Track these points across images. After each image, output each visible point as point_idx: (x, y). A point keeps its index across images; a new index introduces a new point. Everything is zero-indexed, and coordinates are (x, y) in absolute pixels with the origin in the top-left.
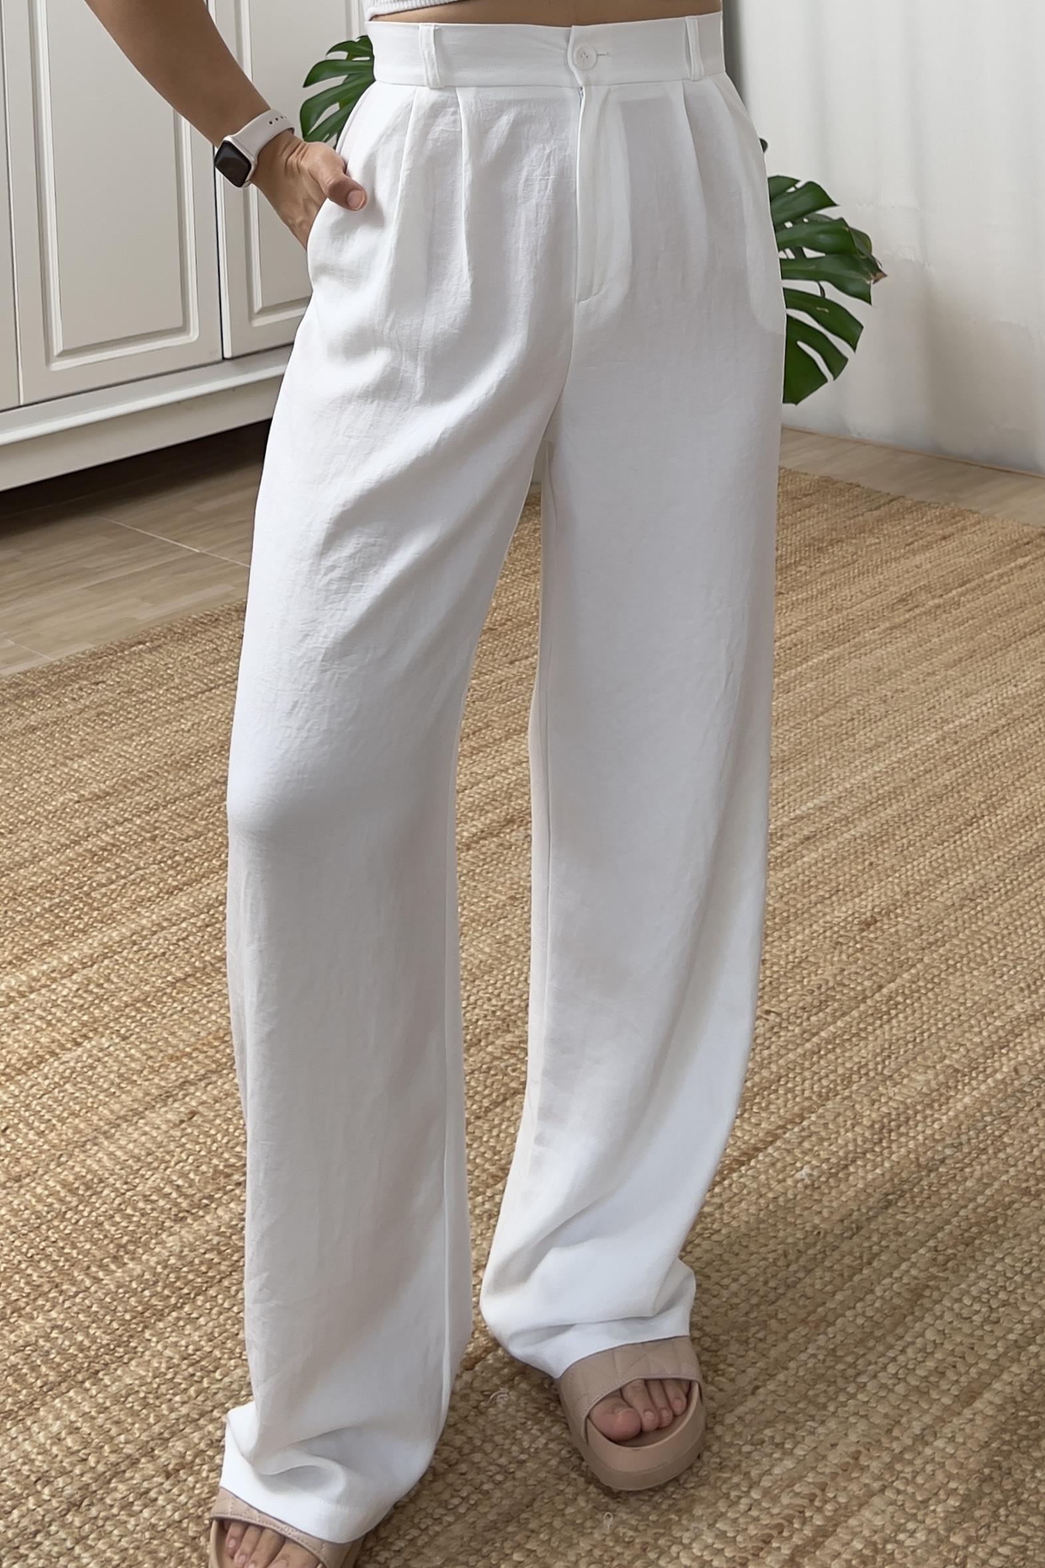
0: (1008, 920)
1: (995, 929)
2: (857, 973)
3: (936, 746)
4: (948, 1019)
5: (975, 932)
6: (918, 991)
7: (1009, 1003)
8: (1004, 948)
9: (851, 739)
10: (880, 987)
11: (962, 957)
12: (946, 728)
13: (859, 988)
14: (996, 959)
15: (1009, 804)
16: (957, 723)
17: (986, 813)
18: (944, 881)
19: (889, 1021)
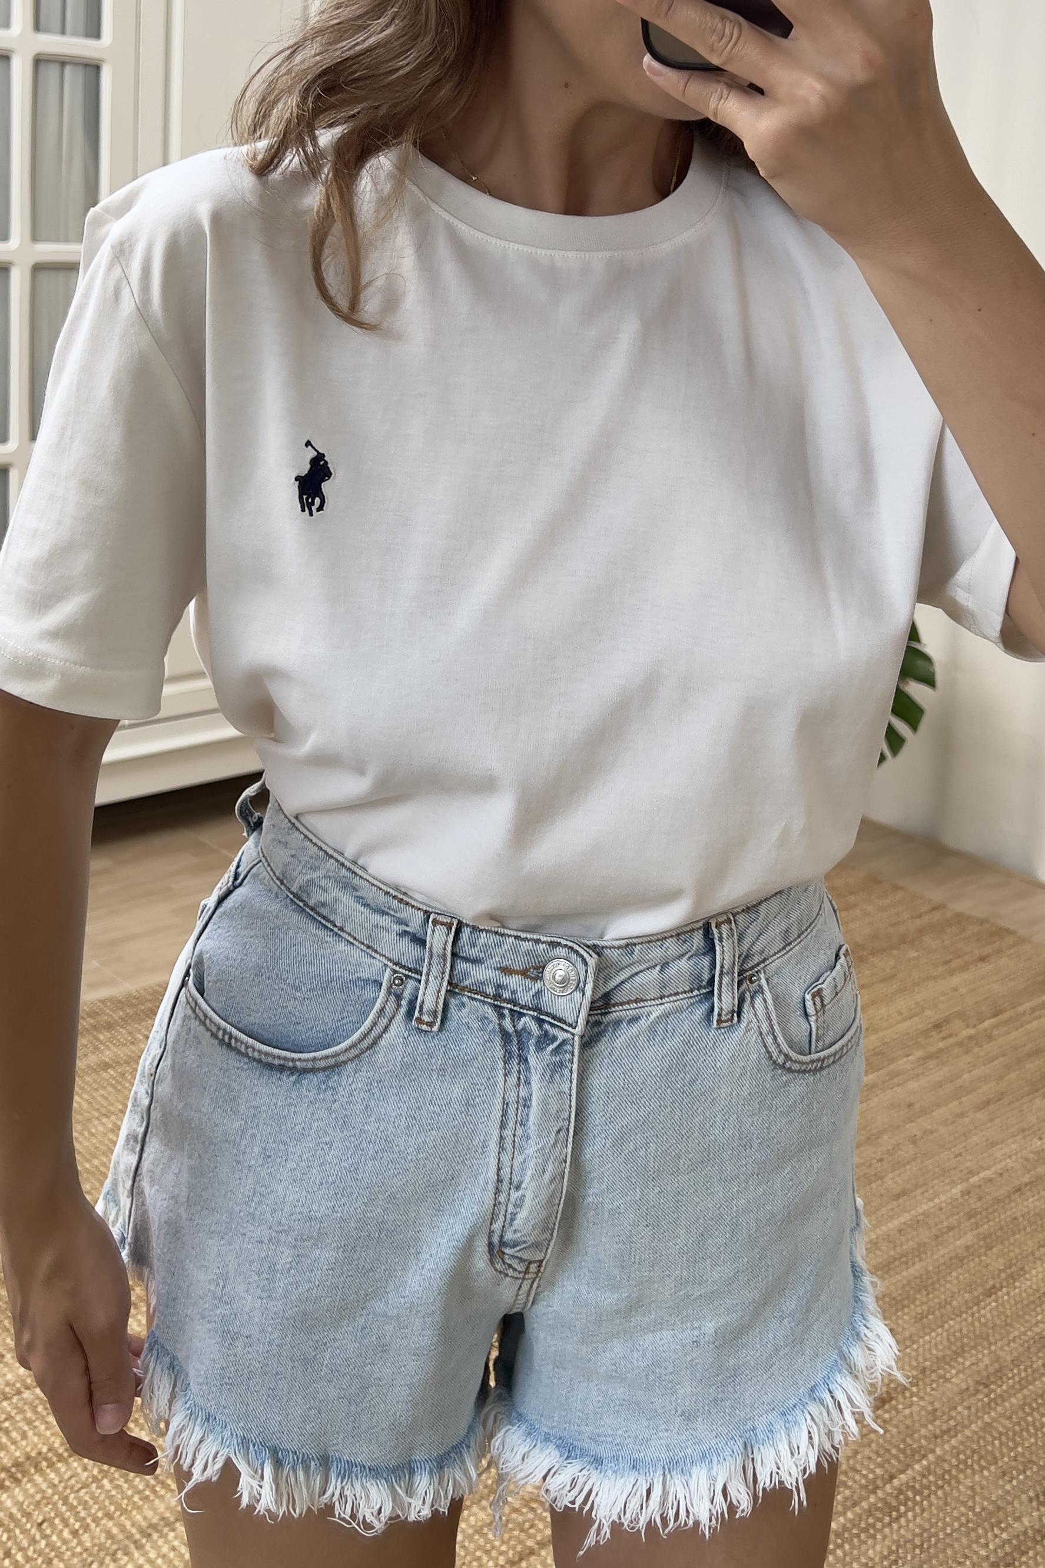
0: (1021, 1414)
1: (1007, 1423)
2: (870, 1458)
3: (961, 1200)
4: (956, 1524)
5: (988, 1424)
6: (928, 1487)
7: (1017, 1514)
8: (1016, 1448)
9: (879, 1182)
10: (892, 1477)
11: (974, 1452)
12: (971, 1180)
13: (871, 1476)
14: (1006, 1459)
15: (1027, 1276)
16: (982, 1175)
17: (1004, 1284)
18: (960, 1360)
19: (897, 1519)
